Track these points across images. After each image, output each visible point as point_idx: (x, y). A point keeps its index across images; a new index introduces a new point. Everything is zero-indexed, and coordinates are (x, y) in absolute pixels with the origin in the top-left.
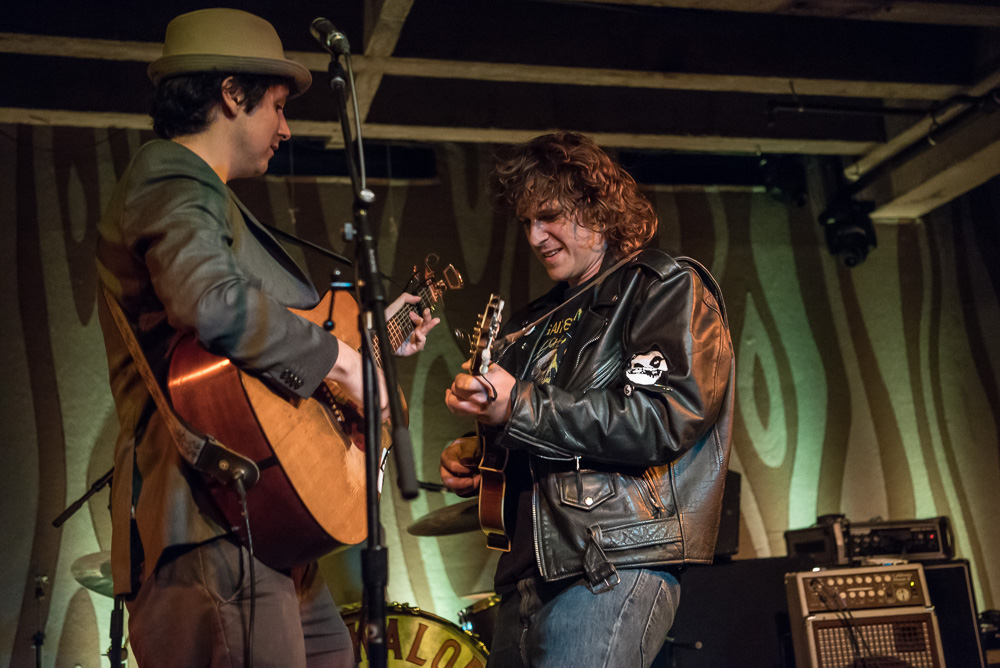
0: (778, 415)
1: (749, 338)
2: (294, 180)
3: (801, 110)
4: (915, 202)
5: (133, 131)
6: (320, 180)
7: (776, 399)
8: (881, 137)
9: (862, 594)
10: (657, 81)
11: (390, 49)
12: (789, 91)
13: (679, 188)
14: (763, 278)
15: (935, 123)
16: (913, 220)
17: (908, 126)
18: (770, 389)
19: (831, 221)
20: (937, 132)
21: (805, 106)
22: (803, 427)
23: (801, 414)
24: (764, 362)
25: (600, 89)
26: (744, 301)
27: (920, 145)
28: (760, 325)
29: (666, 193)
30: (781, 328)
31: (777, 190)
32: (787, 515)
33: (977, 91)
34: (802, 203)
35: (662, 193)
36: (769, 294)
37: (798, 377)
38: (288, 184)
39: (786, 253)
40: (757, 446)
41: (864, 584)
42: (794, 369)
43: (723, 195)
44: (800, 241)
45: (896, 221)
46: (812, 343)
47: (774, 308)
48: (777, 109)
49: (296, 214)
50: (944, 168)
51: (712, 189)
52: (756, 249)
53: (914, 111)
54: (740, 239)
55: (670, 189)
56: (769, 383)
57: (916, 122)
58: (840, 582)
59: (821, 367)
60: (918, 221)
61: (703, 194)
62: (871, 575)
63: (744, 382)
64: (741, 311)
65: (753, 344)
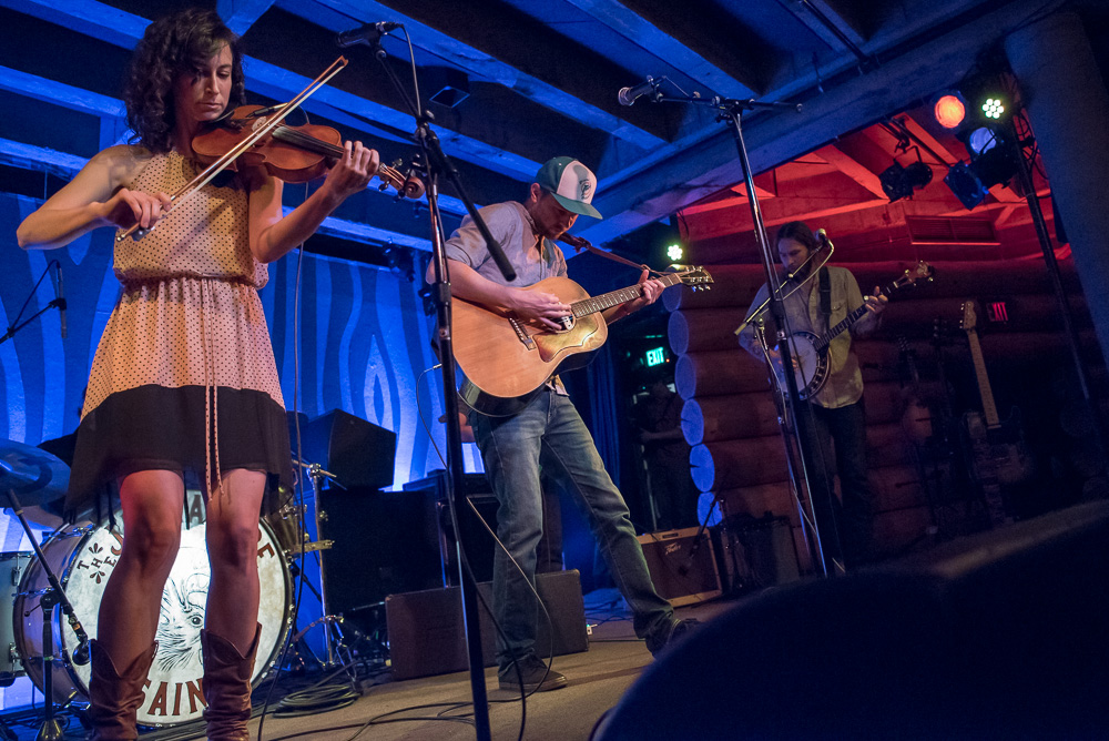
0: (388, 416)
1: (372, 364)
7: (388, 405)
13: (333, 259)
14: (383, 326)
18: (385, 399)
19: (428, 295)
23: (402, 417)
24: (381, 381)
26: (370, 339)
28: (380, 357)
29: (323, 261)
30: (392, 360)
31: (397, 269)
34: (412, 279)
36: (386, 337)
37: (401, 393)
39: (397, 312)
42: (399, 387)
43: (362, 269)
44: (407, 306)
47: (388, 346)
51: (353, 263)
52: (378, 305)
54: (369, 299)
55: (326, 258)
56: (384, 395)
61: (347, 265)
63: (369, 393)
64: (369, 345)
65: (375, 369)
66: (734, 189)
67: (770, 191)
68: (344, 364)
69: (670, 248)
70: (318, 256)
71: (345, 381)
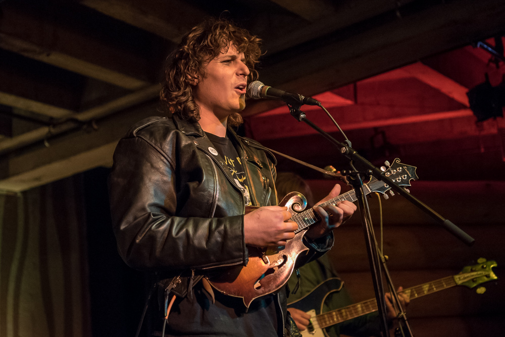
4: (23, 181)
8: (10, 134)
15: (49, 132)
16: (16, 193)
17: (29, 130)
20: (51, 138)
27: (37, 144)
33: (82, 116)
45: (5, 193)
50: (50, 162)
53: (36, 121)
57: (36, 128)
60: (19, 195)
67: (347, 98)
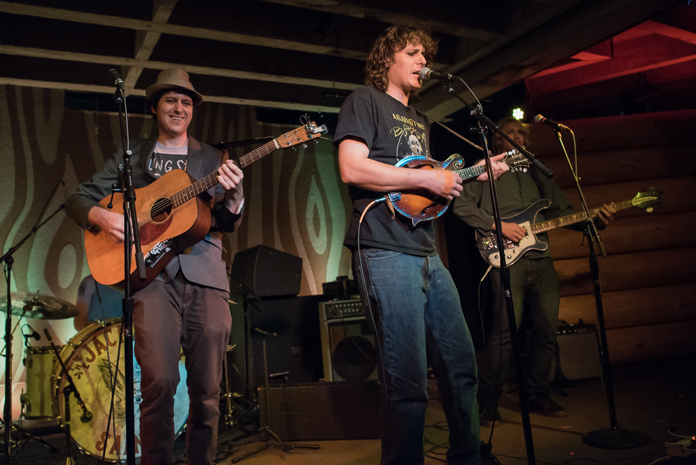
0: (323, 231)
1: (312, 196)
2: (97, 113)
3: (337, 96)
5: (18, 87)
6: (110, 113)
7: (323, 223)
9: (349, 311)
10: (273, 79)
11: (148, 57)
12: (332, 87)
14: (320, 169)
18: (321, 219)
21: (339, 95)
22: (334, 237)
24: (318, 207)
25: (247, 80)
26: (311, 179)
28: (318, 190)
29: (277, 128)
30: (327, 192)
32: (326, 275)
35: (275, 127)
36: (322, 176)
37: (333, 214)
38: (94, 115)
40: (313, 245)
41: (351, 307)
42: (331, 210)
46: (340, 199)
47: (324, 182)
48: (326, 95)
49: (98, 130)
52: (317, 155)
55: (279, 126)
56: (320, 216)
58: (341, 306)
59: (344, 210)
62: (354, 303)
63: (309, 215)
64: (309, 183)
65: (314, 199)
66: (573, 57)
67: (605, 55)
68: (292, 197)
69: (514, 111)
70: (274, 125)
71: (293, 209)
